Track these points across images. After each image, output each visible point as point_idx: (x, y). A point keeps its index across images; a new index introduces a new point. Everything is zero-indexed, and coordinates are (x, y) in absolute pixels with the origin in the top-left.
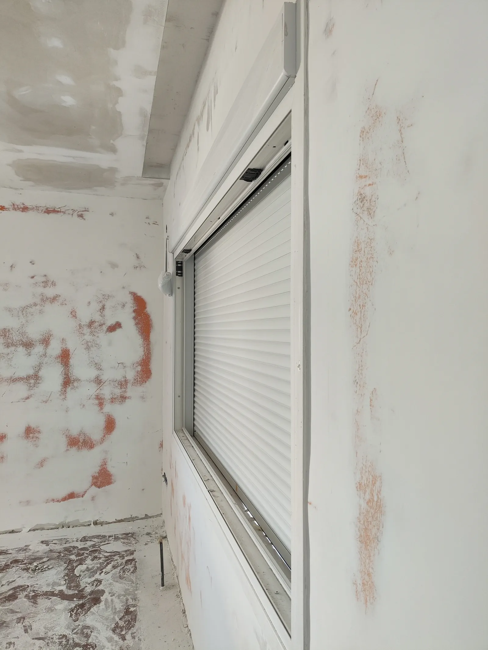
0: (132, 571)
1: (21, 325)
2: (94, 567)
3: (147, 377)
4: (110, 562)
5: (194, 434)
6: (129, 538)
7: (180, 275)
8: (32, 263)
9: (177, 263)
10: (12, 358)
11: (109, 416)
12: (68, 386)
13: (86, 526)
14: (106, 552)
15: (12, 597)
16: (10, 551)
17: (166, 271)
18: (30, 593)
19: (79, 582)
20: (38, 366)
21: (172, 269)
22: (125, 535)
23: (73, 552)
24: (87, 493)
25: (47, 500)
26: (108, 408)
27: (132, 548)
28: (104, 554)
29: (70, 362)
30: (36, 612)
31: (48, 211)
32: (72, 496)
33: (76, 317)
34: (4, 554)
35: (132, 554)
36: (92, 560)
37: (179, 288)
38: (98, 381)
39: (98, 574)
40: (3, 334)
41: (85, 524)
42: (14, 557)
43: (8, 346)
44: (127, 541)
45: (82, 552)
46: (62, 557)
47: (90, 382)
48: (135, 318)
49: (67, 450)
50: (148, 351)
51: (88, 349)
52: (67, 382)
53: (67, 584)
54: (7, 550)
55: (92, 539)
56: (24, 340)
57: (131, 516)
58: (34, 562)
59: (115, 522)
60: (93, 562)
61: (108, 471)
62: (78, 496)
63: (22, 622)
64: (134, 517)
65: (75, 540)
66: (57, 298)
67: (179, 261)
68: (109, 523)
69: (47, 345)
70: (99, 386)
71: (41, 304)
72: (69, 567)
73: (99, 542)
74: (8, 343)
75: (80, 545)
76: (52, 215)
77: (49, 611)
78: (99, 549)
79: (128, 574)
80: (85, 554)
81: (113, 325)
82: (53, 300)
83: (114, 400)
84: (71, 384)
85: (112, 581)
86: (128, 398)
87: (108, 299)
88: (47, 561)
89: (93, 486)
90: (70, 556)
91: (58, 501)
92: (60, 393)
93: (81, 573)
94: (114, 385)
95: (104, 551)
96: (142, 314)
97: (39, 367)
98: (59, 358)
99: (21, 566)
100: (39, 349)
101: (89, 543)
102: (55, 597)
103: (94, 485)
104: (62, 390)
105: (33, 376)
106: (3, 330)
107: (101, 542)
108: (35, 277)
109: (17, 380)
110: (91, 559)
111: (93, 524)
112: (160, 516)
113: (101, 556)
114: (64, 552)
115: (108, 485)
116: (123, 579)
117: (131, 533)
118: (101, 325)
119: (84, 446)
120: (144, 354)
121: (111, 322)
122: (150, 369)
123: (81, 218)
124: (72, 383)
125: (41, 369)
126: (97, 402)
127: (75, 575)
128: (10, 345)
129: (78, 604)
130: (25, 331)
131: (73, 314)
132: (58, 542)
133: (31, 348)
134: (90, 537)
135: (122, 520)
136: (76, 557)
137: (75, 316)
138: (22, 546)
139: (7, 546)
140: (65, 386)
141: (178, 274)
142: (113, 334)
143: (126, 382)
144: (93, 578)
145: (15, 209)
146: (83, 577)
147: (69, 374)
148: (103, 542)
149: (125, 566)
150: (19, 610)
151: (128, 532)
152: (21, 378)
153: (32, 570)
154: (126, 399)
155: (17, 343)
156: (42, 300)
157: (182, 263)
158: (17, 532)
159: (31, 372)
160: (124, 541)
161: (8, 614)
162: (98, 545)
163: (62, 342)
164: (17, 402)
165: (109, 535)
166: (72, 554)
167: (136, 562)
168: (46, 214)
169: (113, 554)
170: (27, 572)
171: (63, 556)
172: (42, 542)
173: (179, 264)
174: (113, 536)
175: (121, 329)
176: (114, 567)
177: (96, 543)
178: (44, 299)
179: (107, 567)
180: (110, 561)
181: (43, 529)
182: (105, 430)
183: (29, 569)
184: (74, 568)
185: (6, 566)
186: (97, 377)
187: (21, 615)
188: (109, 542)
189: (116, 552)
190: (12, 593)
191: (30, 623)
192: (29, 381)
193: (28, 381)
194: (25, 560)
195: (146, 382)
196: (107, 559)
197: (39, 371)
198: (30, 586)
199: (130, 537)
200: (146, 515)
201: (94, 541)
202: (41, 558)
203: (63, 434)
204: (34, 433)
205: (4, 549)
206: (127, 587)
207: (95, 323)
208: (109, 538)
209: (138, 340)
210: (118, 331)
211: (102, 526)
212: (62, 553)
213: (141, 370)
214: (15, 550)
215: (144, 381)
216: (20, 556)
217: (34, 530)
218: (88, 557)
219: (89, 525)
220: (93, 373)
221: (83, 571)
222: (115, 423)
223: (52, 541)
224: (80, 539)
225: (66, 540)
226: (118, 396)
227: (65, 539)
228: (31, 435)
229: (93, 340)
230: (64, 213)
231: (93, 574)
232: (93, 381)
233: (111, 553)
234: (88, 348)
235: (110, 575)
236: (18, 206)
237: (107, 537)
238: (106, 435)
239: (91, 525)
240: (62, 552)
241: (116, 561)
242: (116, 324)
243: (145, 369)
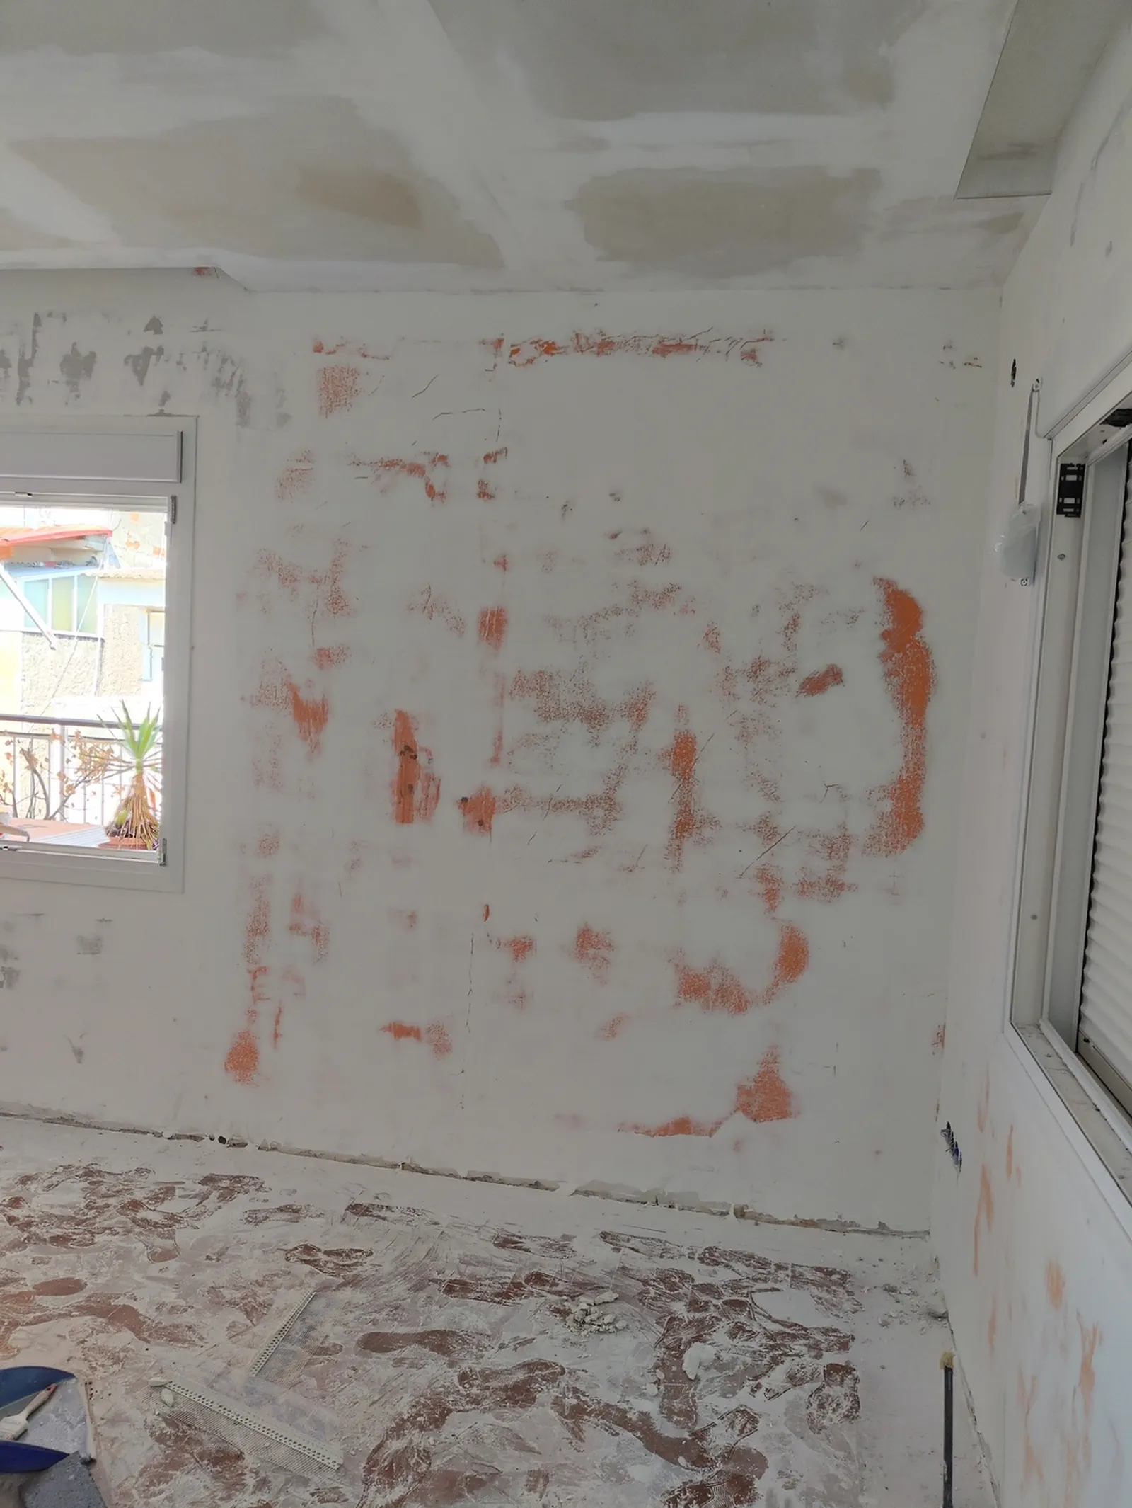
0: (844, 1411)
1: (580, 663)
2: (734, 1360)
3: (909, 834)
4: (780, 1355)
5: (1079, 1045)
6: (834, 1288)
7: (1072, 510)
8: (616, 497)
9: (1065, 470)
10: (555, 748)
11: (793, 930)
12: (685, 834)
13: (714, 1214)
14: (770, 1318)
15: (520, 1395)
16: (527, 1244)
17: (1022, 499)
18: (567, 1394)
19: (694, 1402)
20: (614, 775)
21: (1043, 488)
22: (822, 1275)
23: (681, 1291)
24: (722, 1127)
25: (622, 1124)
26: (790, 908)
27: (845, 1330)
28: (764, 1324)
29: (695, 770)
30: (578, 1470)
31: (663, 349)
32: (682, 1126)
33: (717, 648)
34: (513, 1246)
35: (844, 1345)
36: (732, 1335)
37: (1062, 557)
38: (767, 831)
39: (747, 1389)
40: (537, 686)
41: (714, 1210)
42: (535, 1264)
43: (546, 716)
44: (828, 1297)
45: (705, 1298)
46: (651, 1298)
47: (744, 830)
48: (884, 657)
49: (677, 1004)
50: (918, 756)
51: (744, 738)
52: (685, 824)
53: (663, 1398)
54: (520, 1237)
55: (731, 1264)
56: (586, 705)
57: (840, 1217)
58: (581, 1294)
59: (793, 1224)
60: (732, 1343)
61: (782, 1082)
62: (699, 1132)
63: (540, 1487)
64: (846, 1221)
65: (687, 1252)
66: (672, 594)
67: (1071, 465)
68: (778, 1222)
69: (640, 721)
70: (768, 844)
71: (631, 610)
72: (669, 1341)
73: (750, 1277)
74: (547, 710)
75: (701, 1273)
76: (674, 359)
77: (612, 1478)
78: (750, 1302)
79: (836, 1418)
80: (712, 1308)
81: (817, 675)
82: (663, 598)
83: (808, 888)
84: (695, 831)
85: (788, 1432)
86: (850, 888)
87: (810, 599)
88: (613, 1302)
89: (740, 1114)
90: (672, 1303)
91: (648, 1132)
92: (666, 852)
93: (701, 1373)
94: (810, 846)
95: (763, 1313)
96: (908, 645)
97: (617, 777)
98: (668, 757)
99: (549, 1296)
100: (619, 729)
101: (722, 1276)
102: (630, 1431)
103: (743, 1111)
104: (671, 845)
105: (601, 799)
106: (538, 675)
107: (755, 1280)
108: (620, 536)
109: (564, 805)
110: (727, 1328)
111: (735, 1213)
112: (923, 1238)
113: (756, 1329)
114: (656, 1284)
115: (778, 1119)
116: (819, 1433)
117: (838, 1270)
118: (784, 674)
119: (720, 1000)
120: (904, 765)
121: (813, 665)
122: (920, 811)
123: (751, 362)
124: (697, 828)
125: (622, 783)
126: (761, 887)
127: (685, 1372)
128: (552, 714)
129: (691, 1481)
130: (589, 681)
131: (712, 638)
132: (642, 1248)
133: (601, 725)
134: (724, 1254)
135: (811, 1221)
136: (689, 1312)
137: (715, 646)
138: (556, 1235)
139: (521, 1226)
140: (679, 834)
141: (1065, 510)
142: (818, 699)
143: (846, 840)
144: (732, 1400)
145: (580, 349)
146: (704, 1387)
147: (692, 802)
148: (759, 1279)
149: (823, 1386)
150: (534, 1445)
151: (831, 1266)
152: (573, 801)
153: (575, 1321)
154: (842, 890)
155: (567, 710)
156: (636, 599)
157: (1081, 470)
158: (547, 1189)
159: (599, 789)
160: (820, 1295)
161: (507, 1447)
162: (747, 1287)
163: (678, 716)
164: (562, 861)
165: (777, 1262)
166: (678, 1298)
167: (856, 1379)
168: (658, 357)
169: (788, 1330)
170: (563, 1324)
171: (654, 1299)
172: (604, 1235)
173: (1072, 473)
174: (787, 1269)
175: (841, 686)
176: (794, 1380)
177: (740, 1277)
178: (642, 598)
179: (772, 1374)
180: (781, 1352)
181: (606, 1196)
182: (778, 967)
183: (568, 1312)
184: (682, 1348)
185: (515, 1287)
186: (764, 818)
187: (540, 1463)
188: (776, 1286)
189: (796, 1325)
190: (523, 1381)
191: (561, 1501)
192: (591, 810)
193: (589, 810)
194: (560, 1282)
195: (903, 848)
196: (772, 1343)
197: (616, 788)
198: (566, 1370)
199: (835, 1283)
200: (882, 1225)
201: (736, 1268)
202: (599, 1287)
203: (669, 961)
204: (599, 946)
205: (514, 1233)
206: (832, 1470)
207: (769, 666)
208: (776, 1271)
209: (890, 721)
210: (833, 692)
211: (757, 1224)
212: (650, 1285)
213: (892, 810)
214: (539, 1242)
215: (899, 846)
216: (550, 1266)
217: (587, 1194)
218: (721, 1320)
219: (723, 1214)
220: (755, 807)
221: (706, 1364)
222: (808, 952)
223: (628, 1240)
224: (700, 1251)
225: (663, 1247)
226: (819, 878)
227: (660, 1241)
228: (591, 951)
229: (760, 714)
230: (706, 349)
231: (733, 1386)
232: (754, 829)
233: (782, 1325)
234: (744, 736)
235: (780, 1405)
236: (588, 339)
237: (773, 1267)
238: (780, 983)
239: (728, 1214)
240: (652, 1282)
241: (797, 1359)
242: (827, 672)
243: (903, 810)
